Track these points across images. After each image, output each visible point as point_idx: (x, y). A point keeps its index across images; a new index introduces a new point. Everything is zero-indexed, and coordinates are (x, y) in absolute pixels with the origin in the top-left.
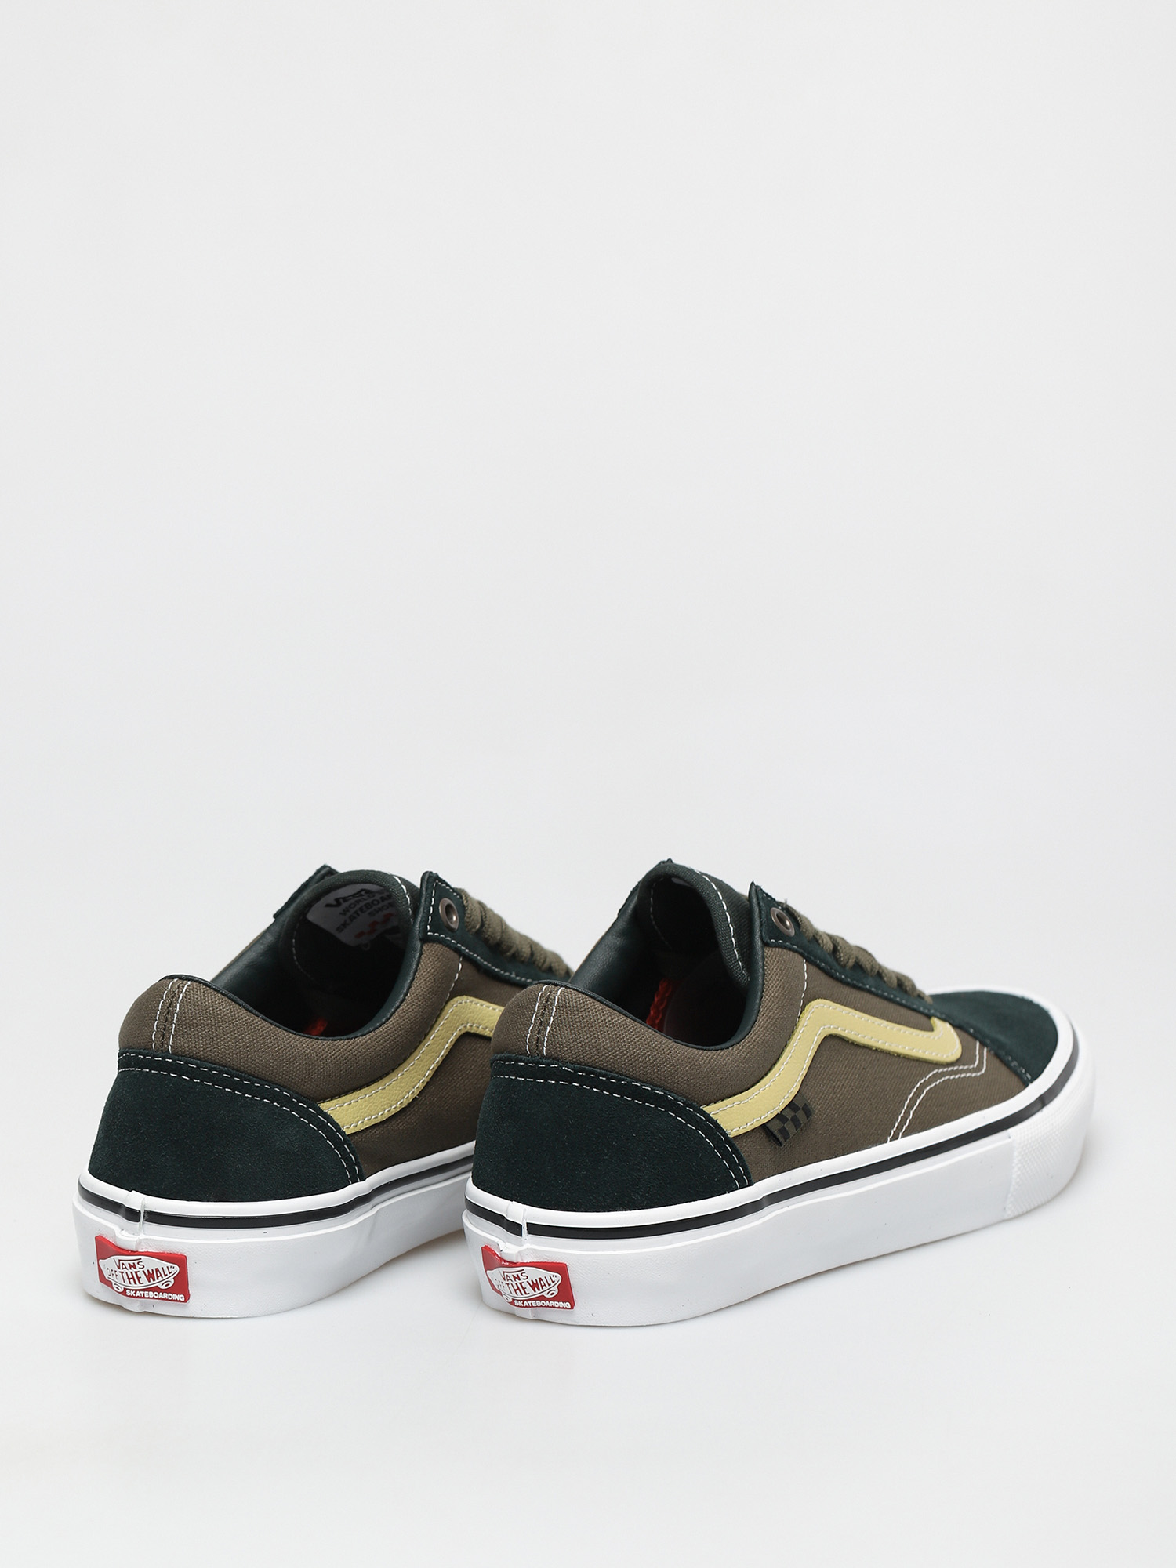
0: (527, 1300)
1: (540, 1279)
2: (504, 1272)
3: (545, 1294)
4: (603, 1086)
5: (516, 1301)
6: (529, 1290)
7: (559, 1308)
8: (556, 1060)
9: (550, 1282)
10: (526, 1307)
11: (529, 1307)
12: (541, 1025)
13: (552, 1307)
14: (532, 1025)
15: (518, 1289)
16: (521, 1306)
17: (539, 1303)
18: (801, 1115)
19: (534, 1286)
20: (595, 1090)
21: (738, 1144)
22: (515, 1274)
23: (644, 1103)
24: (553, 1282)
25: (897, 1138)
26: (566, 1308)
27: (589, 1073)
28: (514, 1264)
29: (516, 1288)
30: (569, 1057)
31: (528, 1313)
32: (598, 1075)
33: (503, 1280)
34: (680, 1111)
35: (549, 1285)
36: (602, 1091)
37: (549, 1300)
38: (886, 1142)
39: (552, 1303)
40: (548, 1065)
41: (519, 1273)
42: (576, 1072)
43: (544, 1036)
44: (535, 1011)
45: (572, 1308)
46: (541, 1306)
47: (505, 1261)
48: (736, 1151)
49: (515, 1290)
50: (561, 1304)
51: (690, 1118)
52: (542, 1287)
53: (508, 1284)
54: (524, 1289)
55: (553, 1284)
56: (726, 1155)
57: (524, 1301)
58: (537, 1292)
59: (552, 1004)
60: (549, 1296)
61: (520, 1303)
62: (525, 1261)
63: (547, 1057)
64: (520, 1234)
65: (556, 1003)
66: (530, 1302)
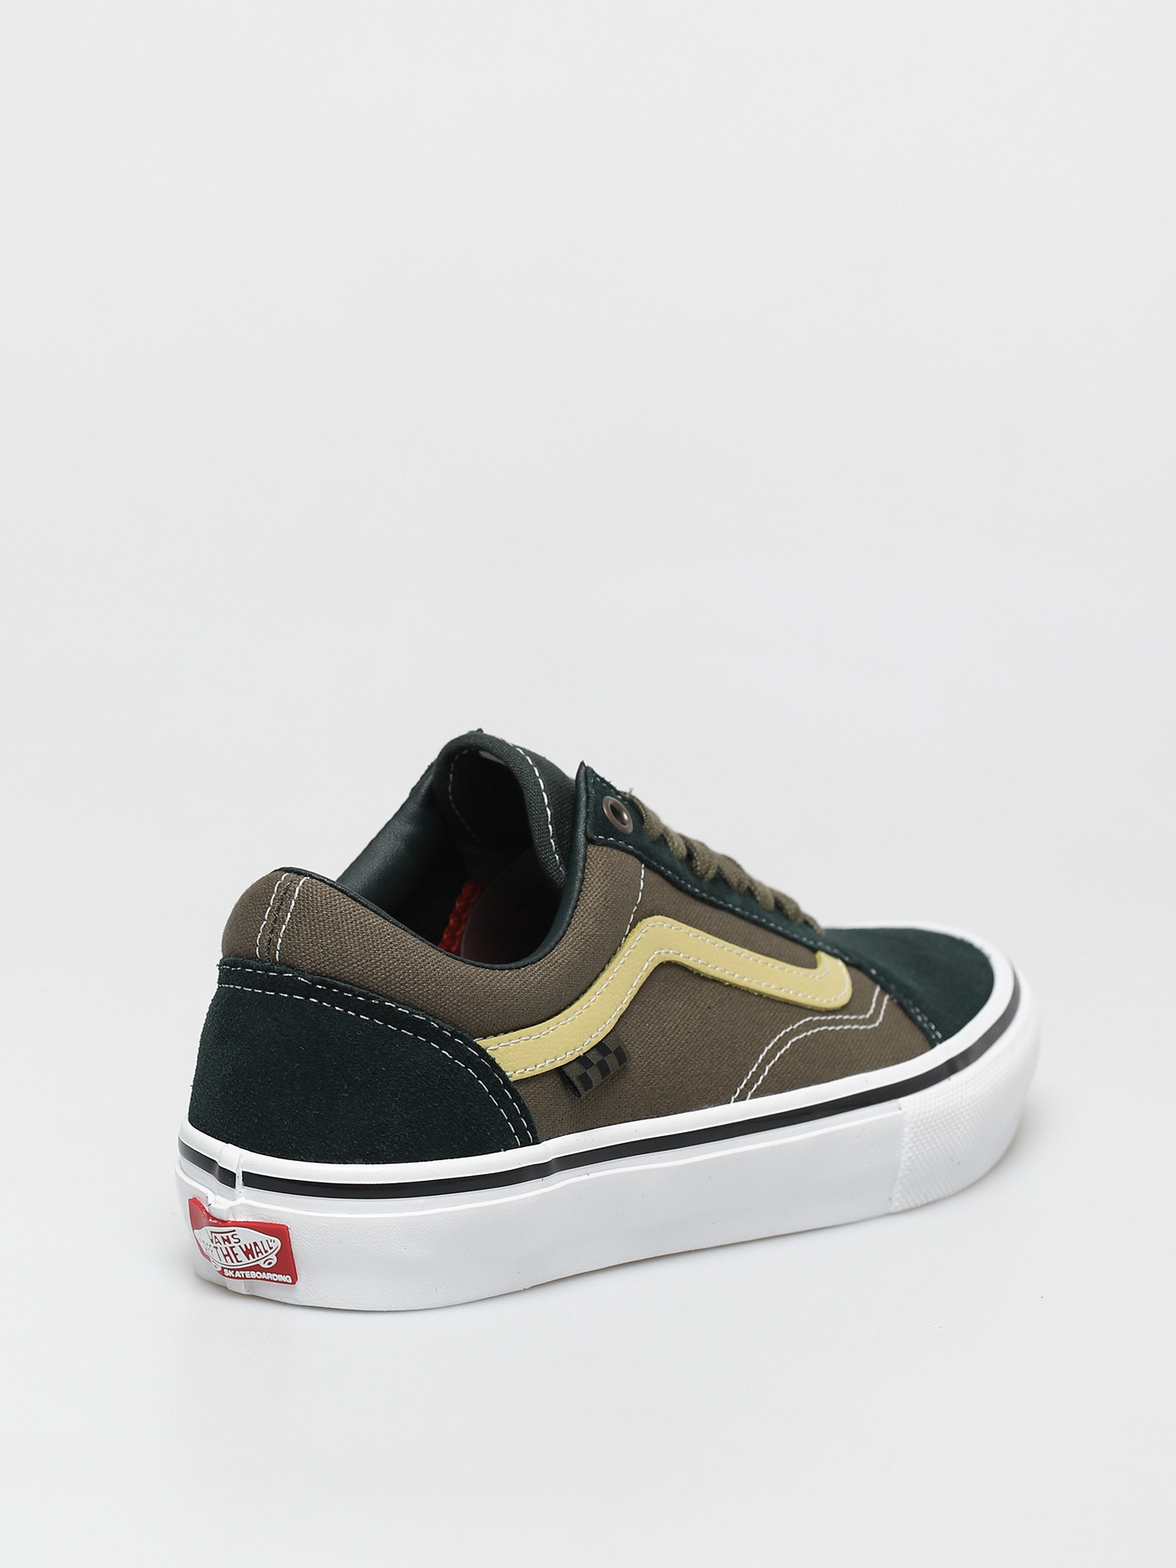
0: (239, 1270)
1: (255, 1244)
2: (212, 1232)
3: (261, 1263)
4: (348, 1004)
5: (225, 1270)
6: (241, 1256)
7: (278, 1281)
8: (291, 967)
9: (267, 1248)
10: (238, 1278)
11: (242, 1278)
12: (275, 922)
13: (270, 1280)
14: (265, 922)
15: (229, 1255)
16: (232, 1277)
17: (254, 1274)
18: (611, 1061)
19: (248, 1252)
20: (337, 1008)
21: (521, 1091)
22: (224, 1236)
23: (399, 1030)
24: (271, 1248)
25: (744, 1099)
26: (286, 1283)
27: (330, 986)
28: (224, 1223)
29: (226, 1253)
30: (306, 965)
31: (240, 1286)
32: (342, 990)
33: (210, 1243)
34: (445, 1043)
35: (266, 1252)
36: (346, 1011)
37: (266, 1271)
38: (729, 1103)
39: (269, 1276)
40: (281, 973)
41: (230, 1235)
42: (315, 984)
43: (278, 937)
44: (269, 905)
45: (294, 1283)
46: (256, 1278)
47: (214, 1218)
48: (517, 1098)
49: (225, 1256)
50: (280, 1277)
51: (459, 1053)
52: (257, 1253)
53: (216, 1248)
54: (235, 1255)
55: (270, 1251)
56: (504, 1102)
57: (235, 1270)
58: (252, 1260)
59: (292, 896)
60: (266, 1266)
61: (231, 1273)
62: (238, 1220)
63: (281, 963)
64: (233, 1186)
65: (296, 896)
66: (242, 1273)
